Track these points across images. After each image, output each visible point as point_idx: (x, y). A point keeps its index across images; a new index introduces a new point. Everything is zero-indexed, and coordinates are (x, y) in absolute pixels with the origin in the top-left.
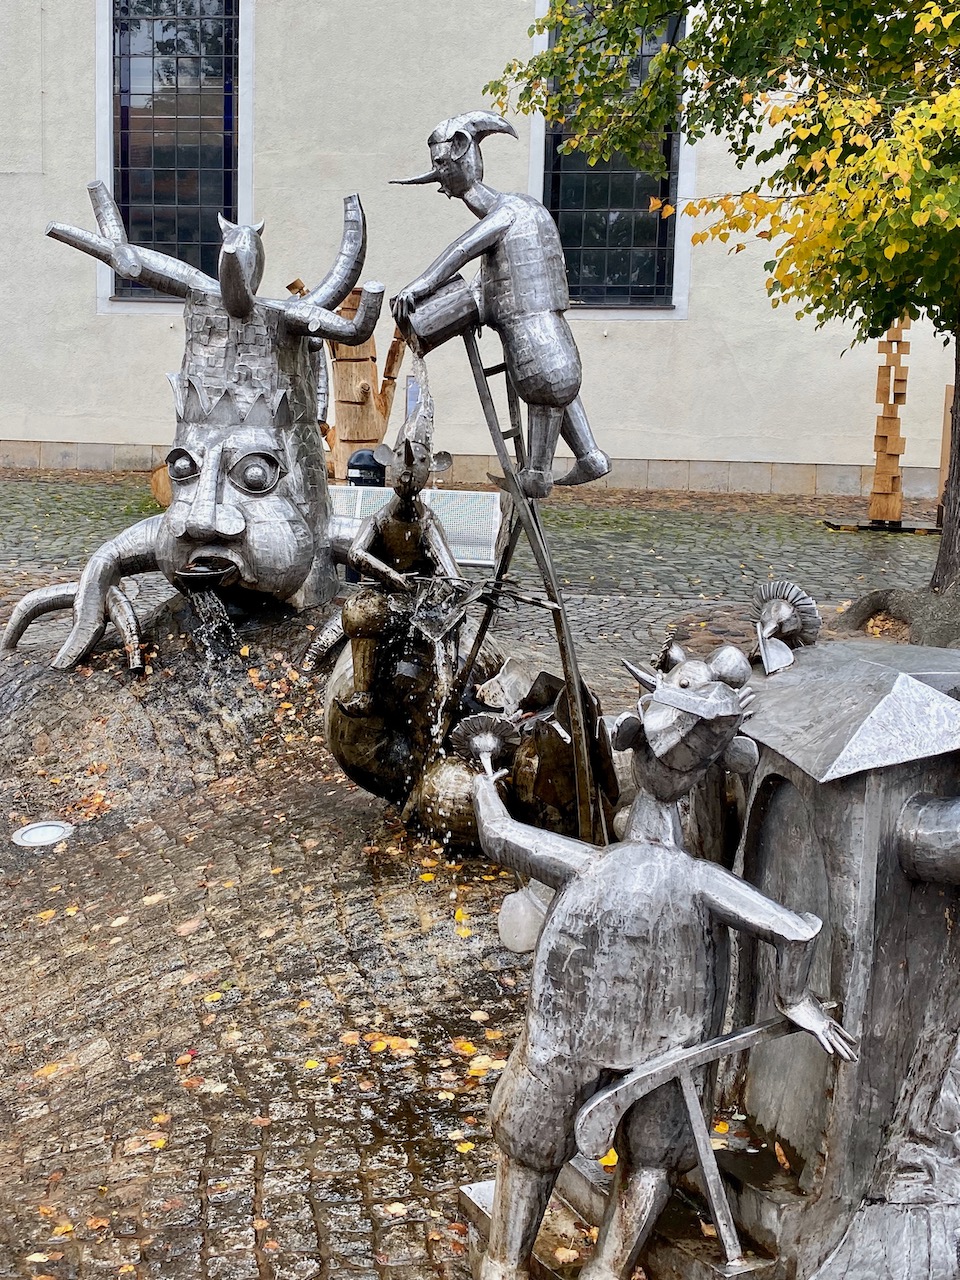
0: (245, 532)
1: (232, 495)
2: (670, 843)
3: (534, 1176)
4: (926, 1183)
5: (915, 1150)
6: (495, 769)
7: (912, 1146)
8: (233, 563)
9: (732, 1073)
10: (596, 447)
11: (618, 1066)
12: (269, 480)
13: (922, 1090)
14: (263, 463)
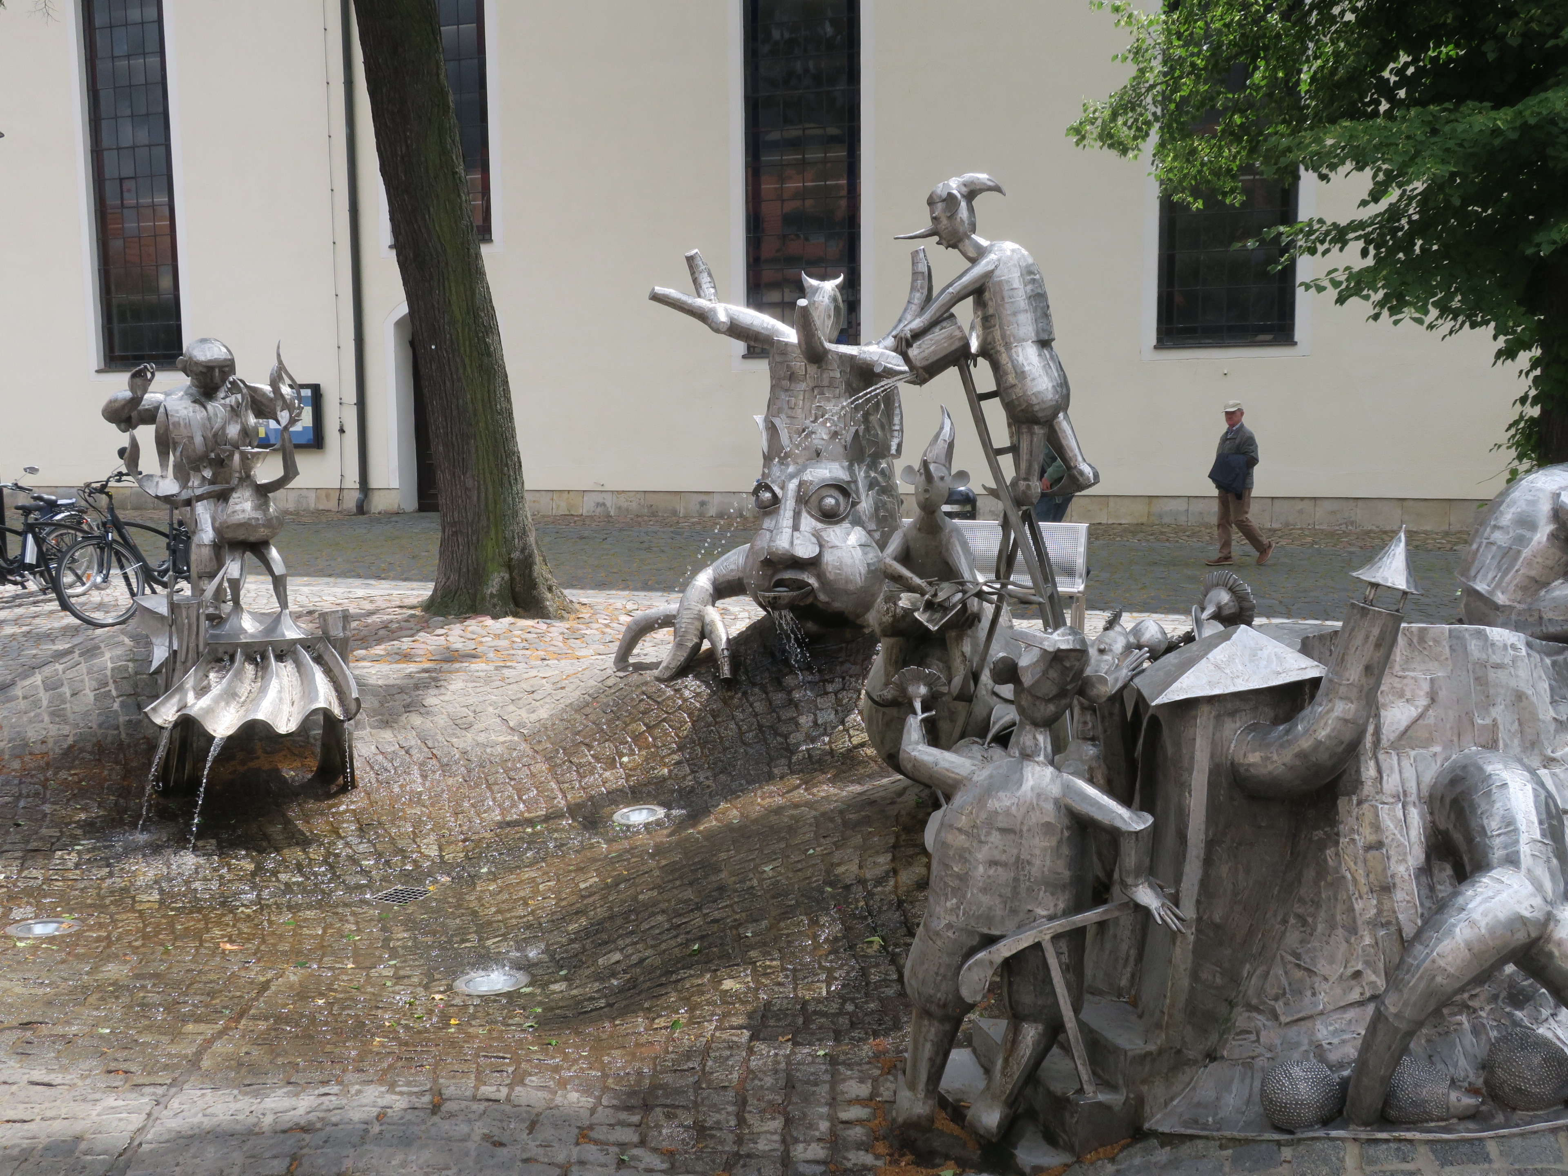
0: (820, 556)
1: (808, 522)
2: (1041, 758)
3: (936, 1024)
4: (1253, 1042)
5: (1249, 1017)
6: (923, 712)
7: (1247, 1014)
8: (809, 585)
9: (1129, 969)
10: (1084, 460)
11: (996, 932)
12: (842, 509)
13: (1258, 972)
14: (836, 494)
